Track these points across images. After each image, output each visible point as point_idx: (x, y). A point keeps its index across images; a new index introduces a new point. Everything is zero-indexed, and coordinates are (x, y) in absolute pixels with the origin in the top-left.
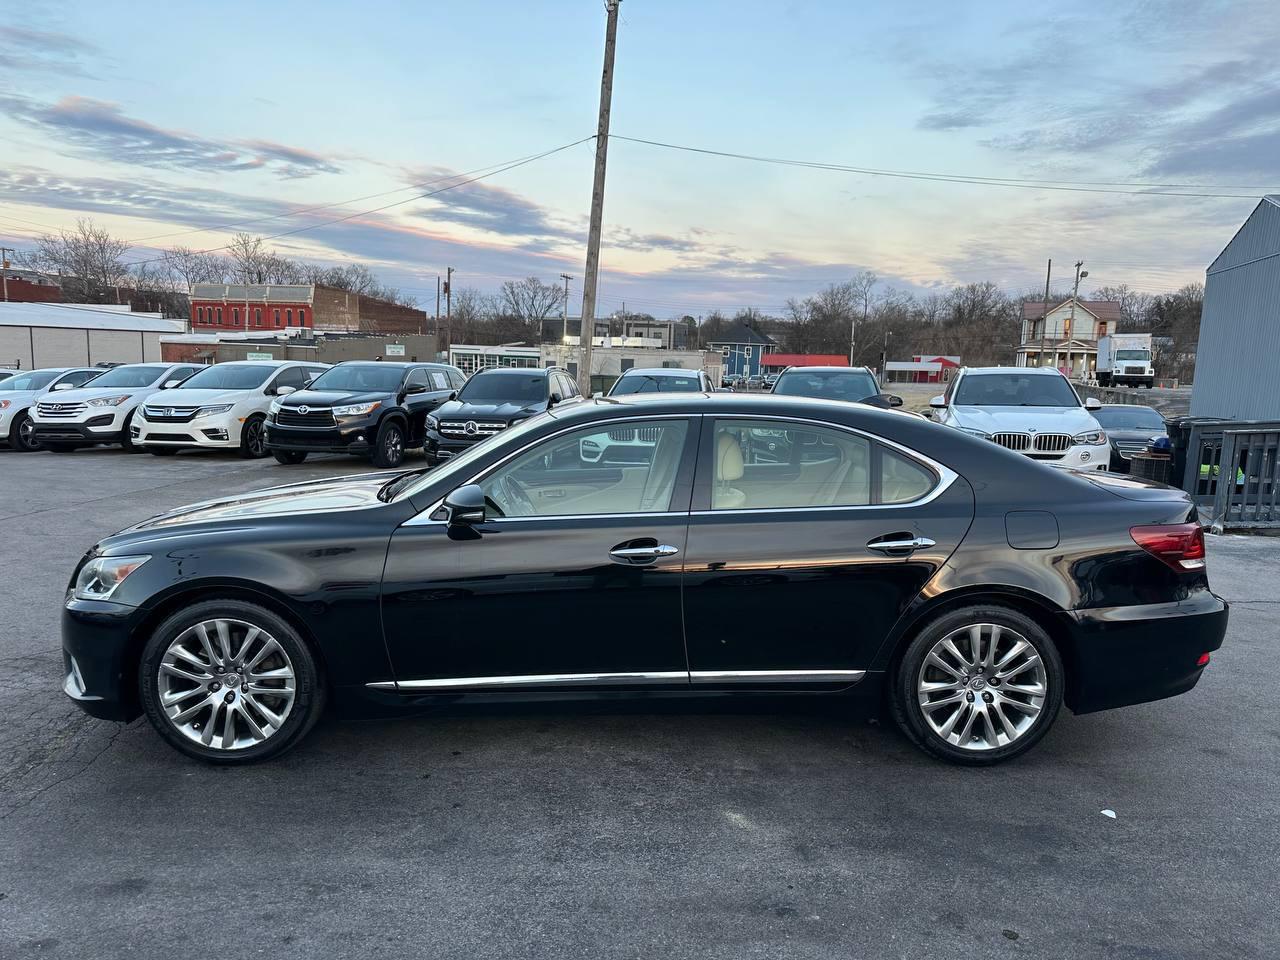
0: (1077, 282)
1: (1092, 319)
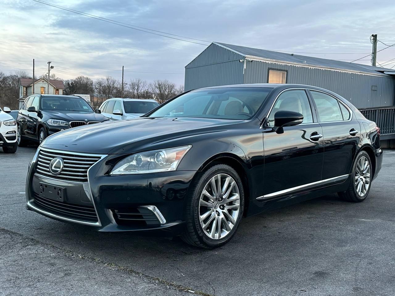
0: (49, 71)
1: (53, 88)
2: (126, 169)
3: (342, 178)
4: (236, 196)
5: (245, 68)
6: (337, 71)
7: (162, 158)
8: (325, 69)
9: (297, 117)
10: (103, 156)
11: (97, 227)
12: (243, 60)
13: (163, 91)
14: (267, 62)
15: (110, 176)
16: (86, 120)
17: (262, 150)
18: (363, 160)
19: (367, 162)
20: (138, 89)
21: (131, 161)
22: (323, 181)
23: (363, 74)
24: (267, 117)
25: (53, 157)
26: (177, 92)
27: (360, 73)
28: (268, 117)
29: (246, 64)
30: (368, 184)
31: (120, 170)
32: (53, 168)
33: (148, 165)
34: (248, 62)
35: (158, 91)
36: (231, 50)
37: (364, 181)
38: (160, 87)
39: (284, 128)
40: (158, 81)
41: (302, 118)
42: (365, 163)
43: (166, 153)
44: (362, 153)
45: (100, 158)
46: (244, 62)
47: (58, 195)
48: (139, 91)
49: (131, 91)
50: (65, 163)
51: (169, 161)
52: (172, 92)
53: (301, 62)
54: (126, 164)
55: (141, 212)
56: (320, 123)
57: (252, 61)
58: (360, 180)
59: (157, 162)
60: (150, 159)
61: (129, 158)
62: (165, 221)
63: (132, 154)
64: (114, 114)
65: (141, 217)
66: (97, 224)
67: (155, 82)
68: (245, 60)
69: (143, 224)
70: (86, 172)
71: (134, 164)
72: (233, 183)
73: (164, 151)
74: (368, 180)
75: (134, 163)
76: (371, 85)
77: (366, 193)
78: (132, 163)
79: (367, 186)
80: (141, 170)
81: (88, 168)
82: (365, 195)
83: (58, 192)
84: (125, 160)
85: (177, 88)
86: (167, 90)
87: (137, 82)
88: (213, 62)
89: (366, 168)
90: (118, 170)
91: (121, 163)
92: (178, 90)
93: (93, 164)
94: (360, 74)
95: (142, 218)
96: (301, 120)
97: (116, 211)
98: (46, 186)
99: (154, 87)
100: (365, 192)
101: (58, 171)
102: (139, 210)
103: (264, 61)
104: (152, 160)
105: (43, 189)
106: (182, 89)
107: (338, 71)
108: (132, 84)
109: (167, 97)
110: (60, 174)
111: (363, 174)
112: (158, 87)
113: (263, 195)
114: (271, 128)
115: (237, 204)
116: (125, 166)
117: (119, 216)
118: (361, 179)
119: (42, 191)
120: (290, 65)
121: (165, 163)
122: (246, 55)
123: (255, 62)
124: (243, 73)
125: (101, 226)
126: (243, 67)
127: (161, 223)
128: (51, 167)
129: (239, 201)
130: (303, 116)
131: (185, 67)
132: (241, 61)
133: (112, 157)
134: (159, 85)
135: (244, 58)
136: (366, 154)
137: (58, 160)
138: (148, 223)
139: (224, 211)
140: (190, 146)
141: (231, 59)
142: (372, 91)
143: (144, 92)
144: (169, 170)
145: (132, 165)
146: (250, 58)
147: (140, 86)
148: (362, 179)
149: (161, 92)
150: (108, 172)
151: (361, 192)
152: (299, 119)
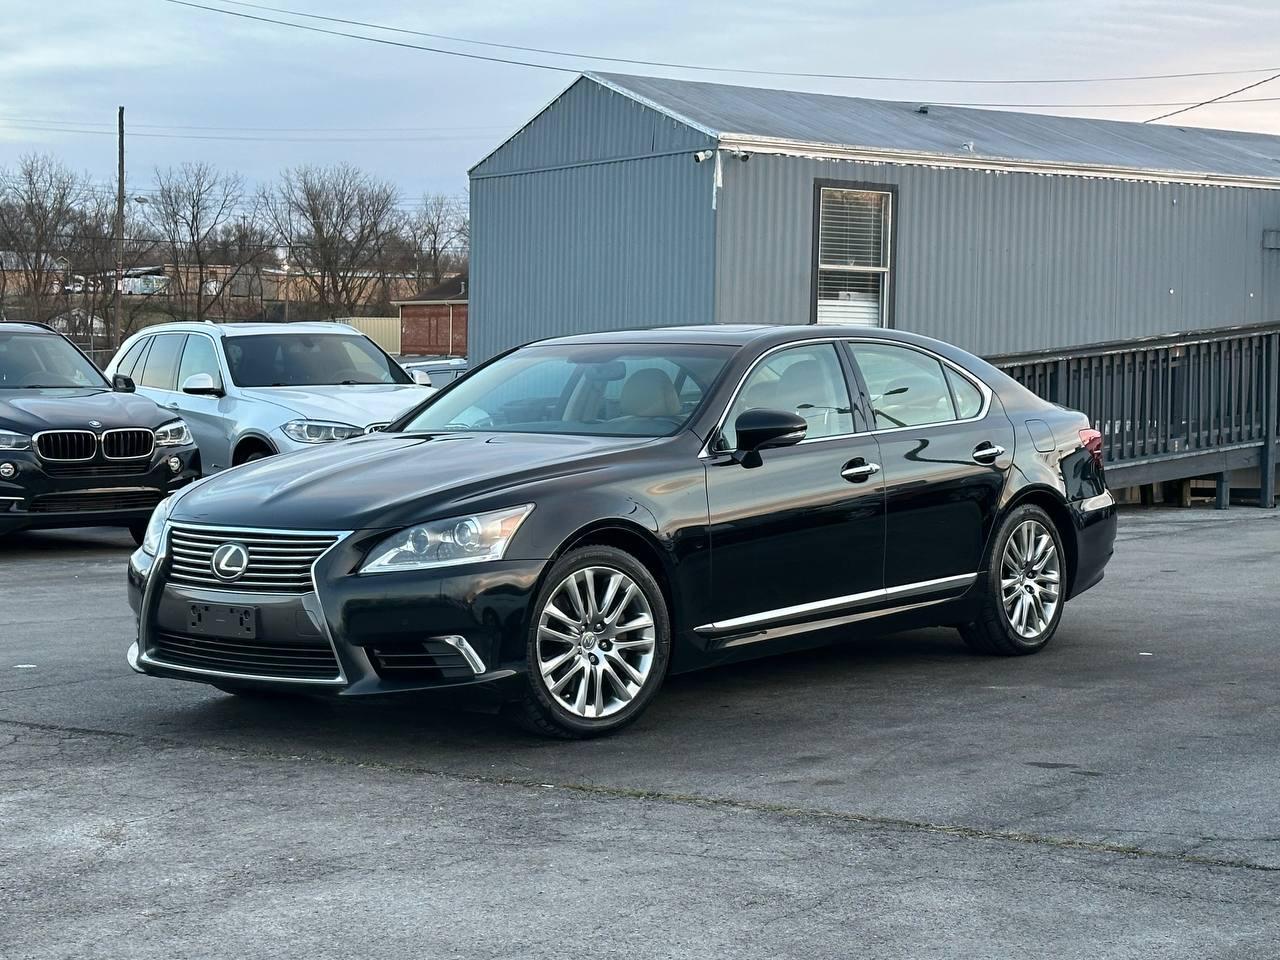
2: (392, 561)
3: (955, 583)
4: (645, 620)
5: (720, 184)
6: (1108, 175)
7: (472, 534)
8: (1055, 172)
9: (789, 426)
10: (343, 535)
11: (339, 687)
12: (710, 153)
13: (335, 226)
14: (811, 156)
15: (358, 576)
16: (95, 423)
17: (705, 514)
18: (1029, 531)
19: (1045, 539)
20: (195, 218)
21: (404, 543)
22: (891, 590)
23: (1223, 184)
24: (720, 424)
25: (220, 543)
26: (407, 228)
27: (1206, 179)
28: (722, 427)
29: (723, 170)
30: (1052, 601)
31: (381, 563)
32: (223, 566)
33: (439, 550)
34: (731, 159)
35: (302, 226)
36: (659, 108)
37: (1037, 595)
38: (314, 204)
39: (762, 453)
40: (305, 175)
41: (805, 428)
42: (1037, 542)
43: (481, 523)
44: (1022, 512)
45: (336, 538)
46: (712, 159)
47: (242, 624)
48: (203, 232)
49: (158, 228)
50: (252, 553)
51: (485, 540)
52: (382, 227)
53: (955, 147)
54: (392, 551)
55: (432, 650)
56: (873, 433)
57: (745, 158)
58: (1024, 591)
59: (459, 543)
60: (444, 536)
61: (397, 536)
62: (483, 668)
63: (406, 528)
64: (187, 391)
65: (430, 661)
66: (339, 680)
67: (287, 179)
68: (718, 152)
69: (436, 676)
70: (308, 570)
71: (409, 549)
72: (632, 587)
73: (474, 519)
74: (1054, 590)
75: (409, 547)
76: (1261, 230)
77: (1047, 630)
78: (404, 548)
79: (1051, 610)
80: (425, 560)
81: (311, 561)
82: (1042, 636)
83: (241, 619)
84: (389, 541)
85: (407, 209)
86: (356, 222)
87: (193, 180)
88: (588, 155)
89: (1044, 554)
90: (377, 562)
91: (380, 548)
92: (414, 216)
93: (323, 551)
94: (1208, 182)
95: (435, 664)
96: (800, 434)
97: (376, 651)
98: (207, 608)
99: (281, 207)
100: (1043, 626)
101: (236, 572)
102: (427, 646)
103: (798, 154)
104: (448, 539)
105: (199, 615)
106: (432, 215)
107: (1113, 175)
108: (166, 193)
109: (354, 256)
110: (242, 578)
111: (1035, 573)
112: (305, 203)
113: (712, 623)
114: (728, 454)
115: (649, 638)
116: (392, 553)
117: (383, 663)
118: (1026, 587)
119: (196, 620)
120: (904, 162)
121: (478, 545)
122: (722, 135)
123: (761, 159)
124: (714, 207)
125: (347, 683)
126: (711, 180)
127: (476, 672)
128: (217, 565)
129: (652, 631)
130: (805, 422)
131: (470, 172)
132: (701, 156)
133: (363, 535)
134: (312, 195)
135: (714, 143)
136: (1039, 515)
137: (234, 548)
138: (446, 674)
139: (609, 653)
140: (530, 507)
141: (661, 147)
142: (1267, 252)
143: (227, 232)
144: (488, 558)
145: (405, 551)
146: (737, 142)
147: (209, 203)
148: (1031, 588)
149: (319, 228)
150: (356, 569)
151: (1028, 624)
152: (796, 430)
